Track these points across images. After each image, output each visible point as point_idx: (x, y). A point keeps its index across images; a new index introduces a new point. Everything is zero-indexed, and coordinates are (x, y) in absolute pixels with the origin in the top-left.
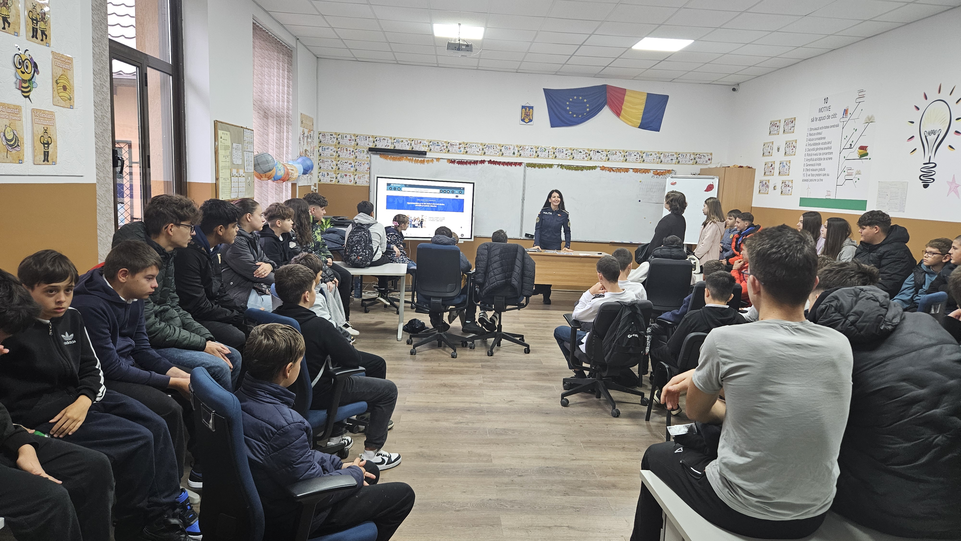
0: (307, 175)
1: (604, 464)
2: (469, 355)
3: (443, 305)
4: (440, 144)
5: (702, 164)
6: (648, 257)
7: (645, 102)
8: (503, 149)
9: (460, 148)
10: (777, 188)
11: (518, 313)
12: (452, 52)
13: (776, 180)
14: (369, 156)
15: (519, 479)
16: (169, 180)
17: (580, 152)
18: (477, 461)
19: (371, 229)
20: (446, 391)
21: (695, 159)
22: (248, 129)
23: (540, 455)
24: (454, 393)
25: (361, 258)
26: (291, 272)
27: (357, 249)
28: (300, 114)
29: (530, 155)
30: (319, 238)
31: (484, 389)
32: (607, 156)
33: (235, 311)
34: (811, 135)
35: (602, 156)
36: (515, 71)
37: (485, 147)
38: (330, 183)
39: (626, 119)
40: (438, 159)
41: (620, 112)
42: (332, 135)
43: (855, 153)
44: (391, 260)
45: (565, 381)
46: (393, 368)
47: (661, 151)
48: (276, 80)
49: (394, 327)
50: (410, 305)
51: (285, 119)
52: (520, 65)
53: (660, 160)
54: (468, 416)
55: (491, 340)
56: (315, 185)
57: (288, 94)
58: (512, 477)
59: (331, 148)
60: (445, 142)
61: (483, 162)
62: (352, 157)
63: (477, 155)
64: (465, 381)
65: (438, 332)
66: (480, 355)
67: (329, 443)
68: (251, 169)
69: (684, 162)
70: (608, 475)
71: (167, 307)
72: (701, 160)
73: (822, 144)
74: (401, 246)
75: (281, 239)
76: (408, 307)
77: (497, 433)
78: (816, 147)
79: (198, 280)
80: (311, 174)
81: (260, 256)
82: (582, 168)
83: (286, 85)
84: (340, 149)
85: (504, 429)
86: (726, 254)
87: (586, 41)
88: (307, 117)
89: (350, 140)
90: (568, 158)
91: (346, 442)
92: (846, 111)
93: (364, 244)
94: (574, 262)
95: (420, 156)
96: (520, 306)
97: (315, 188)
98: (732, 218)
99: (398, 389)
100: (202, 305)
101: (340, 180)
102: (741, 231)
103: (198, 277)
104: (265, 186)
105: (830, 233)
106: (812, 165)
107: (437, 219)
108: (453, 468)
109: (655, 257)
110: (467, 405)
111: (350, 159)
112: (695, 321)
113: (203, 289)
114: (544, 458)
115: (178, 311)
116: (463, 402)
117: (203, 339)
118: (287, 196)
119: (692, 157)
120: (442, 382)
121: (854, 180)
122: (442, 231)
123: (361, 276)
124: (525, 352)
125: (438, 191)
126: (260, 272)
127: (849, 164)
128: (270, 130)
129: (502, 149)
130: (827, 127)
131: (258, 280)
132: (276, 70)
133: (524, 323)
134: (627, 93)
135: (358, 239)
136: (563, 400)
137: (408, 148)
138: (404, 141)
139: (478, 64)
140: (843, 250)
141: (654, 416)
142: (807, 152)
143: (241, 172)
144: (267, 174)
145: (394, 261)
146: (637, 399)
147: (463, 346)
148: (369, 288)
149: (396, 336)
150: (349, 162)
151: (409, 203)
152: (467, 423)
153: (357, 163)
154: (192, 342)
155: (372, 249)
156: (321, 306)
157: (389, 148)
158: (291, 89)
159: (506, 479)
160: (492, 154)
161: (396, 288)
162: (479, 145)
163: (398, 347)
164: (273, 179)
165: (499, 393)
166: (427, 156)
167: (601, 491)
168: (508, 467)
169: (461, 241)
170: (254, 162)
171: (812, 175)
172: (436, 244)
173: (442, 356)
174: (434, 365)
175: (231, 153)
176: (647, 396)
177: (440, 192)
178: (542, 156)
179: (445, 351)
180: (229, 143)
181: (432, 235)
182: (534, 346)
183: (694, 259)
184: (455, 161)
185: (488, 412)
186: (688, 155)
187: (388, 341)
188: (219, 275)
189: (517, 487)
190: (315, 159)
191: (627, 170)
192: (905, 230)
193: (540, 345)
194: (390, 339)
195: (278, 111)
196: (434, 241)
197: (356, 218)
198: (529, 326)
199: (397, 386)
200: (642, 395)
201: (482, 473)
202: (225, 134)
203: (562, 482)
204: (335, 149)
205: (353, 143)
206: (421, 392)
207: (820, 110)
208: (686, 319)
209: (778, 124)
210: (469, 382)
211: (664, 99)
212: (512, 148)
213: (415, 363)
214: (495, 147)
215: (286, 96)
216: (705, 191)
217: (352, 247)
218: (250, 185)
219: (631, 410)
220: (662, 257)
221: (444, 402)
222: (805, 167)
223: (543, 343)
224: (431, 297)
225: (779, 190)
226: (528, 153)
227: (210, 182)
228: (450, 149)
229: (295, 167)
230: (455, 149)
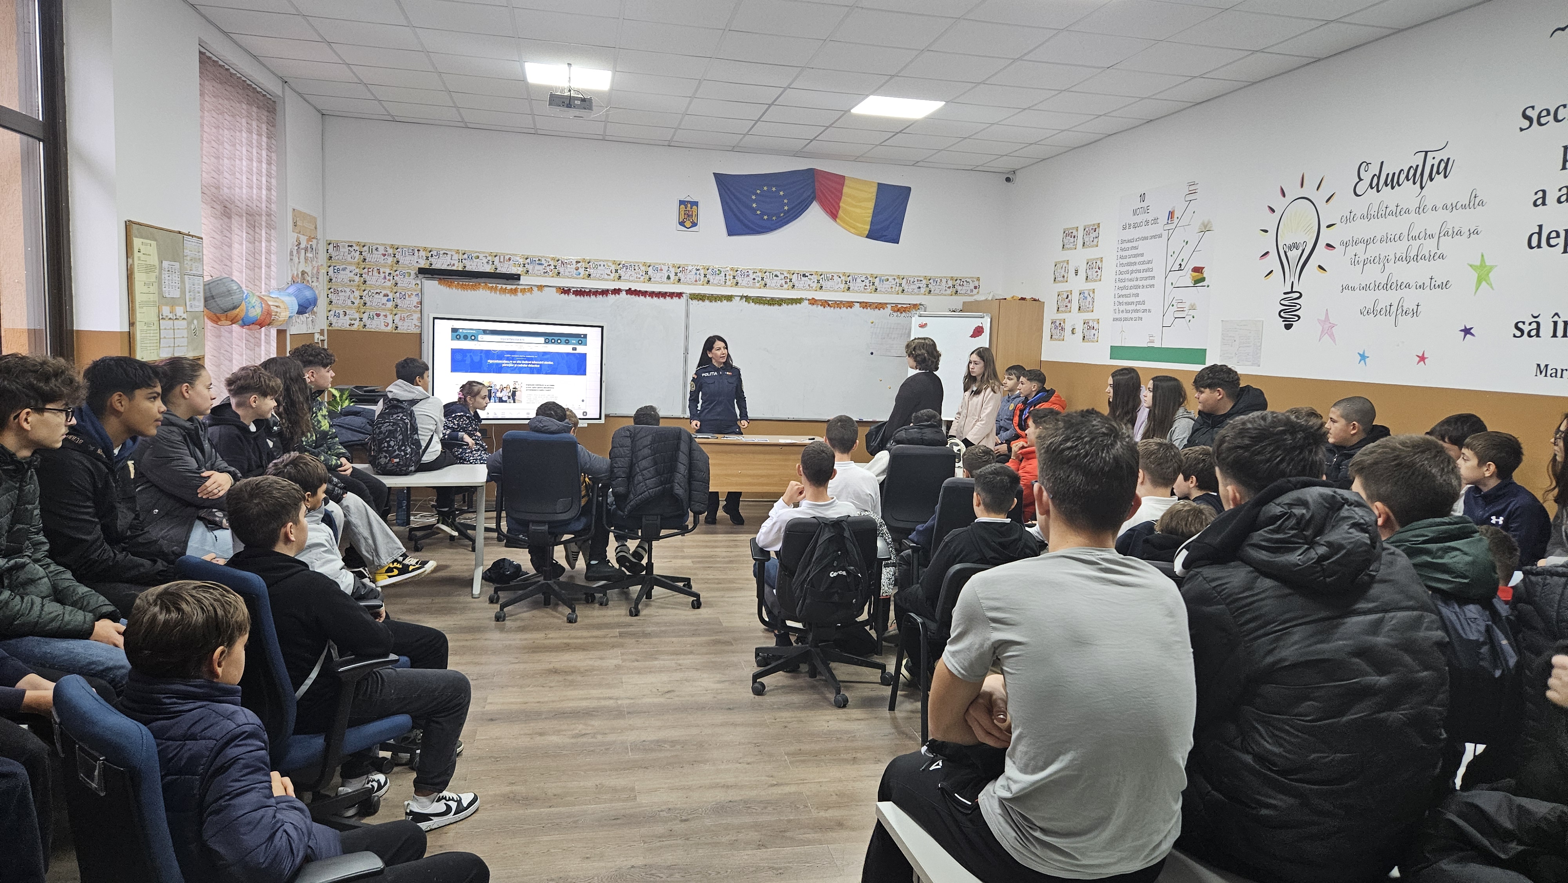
0: (307, 315)
1: (823, 788)
2: (598, 617)
3: (550, 533)
4: (543, 262)
5: (965, 294)
6: (886, 444)
7: (874, 197)
8: (650, 270)
9: (577, 269)
10: (1076, 331)
11: (681, 541)
12: (557, 110)
13: (1074, 319)
14: (419, 282)
15: (683, 825)
16: (38, 327)
17: (776, 276)
18: (611, 801)
19: (417, 409)
20: (559, 681)
21: (954, 286)
22: (193, 236)
23: (718, 781)
24: (572, 684)
25: (397, 460)
26: (257, 491)
27: (389, 446)
28: (291, 210)
29: (696, 281)
30: (325, 425)
31: (624, 674)
32: (818, 281)
33: (160, 562)
34: (1122, 250)
35: (810, 282)
36: (666, 143)
37: (619, 269)
38: (349, 328)
39: (847, 224)
40: (541, 288)
41: (837, 212)
42: (351, 246)
43: (1187, 277)
44: (461, 459)
45: (758, 651)
46: (463, 646)
47: (901, 274)
48: (244, 152)
49: (466, 574)
50: (495, 535)
51: (264, 218)
52: (674, 135)
53: (901, 289)
54: (596, 723)
55: (636, 589)
56: (322, 332)
57: (269, 175)
58: (670, 823)
59: (350, 268)
60: (553, 259)
61: (617, 291)
62: (389, 284)
63: (607, 280)
64: (591, 663)
65: (545, 579)
66: (617, 616)
67: (340, 789)
68: (199, 306)
69: (937, 291)
70: (829, 808)
71: (22, 560)
72: (964, 288)
73: (1140, 263)
74: (478, 434)
75: (253, 428)
76: (492, 539)
77: (645, 749)
78: (1130, 268)
79: (90, 510)
80: (314, 313)
81: (210, 458)
82: (779, 302)
83: (264, 161)
84: (366, 270)
85: (658, 741)
86: (1004, 435)
87: (777, 98)
88: (304, 216)
89: (384, 255)
90: (758, 285)
91: (375, 785)
92: (1171, 214)
93: (401, 437)
94: (772, 453)
95: (510, 281)
96: (684, 531)
97: (322, 338)
98: (1013, 377)
99: (471, 683)
100: (94, 556)
101: (368, 323)
102: (1026, 398)
103: (88, 504)
104: (227, 334)
105: (1158, 399)
106: (1126, 296)
107: (540, 387)
108: (568, 817)
109: (898, 442)
110: (594, 704)
111: (384, 288)
112: (961, 546)
113: (99, 527)
114: (723, 786)
115: (46, 567)
116: (587, 699)
117: (90, 616)
118: (268, 352)
119: (950, 283)
120: (551, 666)
121: (1188, 318)
122: (550, 410)
123: (408, 488)
124: (694, 607)
125: (542, 339)
126: (209, 489)
127: (1179, 294)
128: (236, 238)
129: (648, 270)
130: (1146, 238)
131: (206, 504)
132: (244, 135)
133: (691, 557)
134: (847, 182)
135: (391, 428)
136: (756, 685)
137: (488, 269)
138: (481, 256)
139: (605, 132)
140: (1176, 425)
141: (902, 702)
142: (1118, 277)
143: (179, 311)
144: (229, 313)
145: (465, 460)
146: (875, 675)
147: (587, 602)
148: (422, 508)
149: (470, 589)
150: (384, 292)
151: (491, 361)
152: (594, 736)
153: (398, 294)
154: (68, 623)
155: (418, 443)
156: (325, 546)
157: (454, 268)
158: (274, 168)
159: (660, 829)
160: (631, 279)
161: (472, 507)
162: (610, 264)
163: (474, 609)
164: (240, 322)
165: (650, 679)
166: (521, 282)
167: (816, 836)
168: (663, 807)
169: (582, 424)
170: (205, 293)
171: (1127, 311)
172: (537, 431)
173: (552, 620)
174: (538, 637)
175: (159, 279)
176: (891, 669)
177: (546, 343)
178: (715, 282)
179: (556, 611)
180: (154, 260)
181: (533, 415)
182: (708, 595)
183: (957, 445)
184: (569, 290)
185: (629, 713)
186: (944, 281)
187: (456, 599)
188: (131, 499)
189: (679, 842)
190: (320, 288)
191: (850, 305)
192: (1262, 393)
193: (718, 594)
194: (460, 595)
195: (250, 204)
196: (532, 426)
197: (389, 389)
198: (699, 562)
199: (469, 678)
200: (883, 667)
201: (619, 821)
202: (146, 244)
203: (756, 826)
204: (357, 270)
205: (390, 260)
206: (513, 686)
207: (1135, 213)
208: (947, 543)
209: (1075, 233)
210: (598, 663)
211: (904, 193)
212: (665, 268)
213: (504, 635)
214: (637, 268)
215: (264, 180)
216: (972, 336)
217: (381, 442)
218: (196, 336)
219: (865, 694)
220: (910, 442)
221: (553, 701)
222: (1117, 300)
223: (723, 589)
224: (529, 522)
225: (1079, 335)
226: (691, 277)
227: (117, 328)
228: (561, 270)
229: (283, 302)
230: (569, 270)
